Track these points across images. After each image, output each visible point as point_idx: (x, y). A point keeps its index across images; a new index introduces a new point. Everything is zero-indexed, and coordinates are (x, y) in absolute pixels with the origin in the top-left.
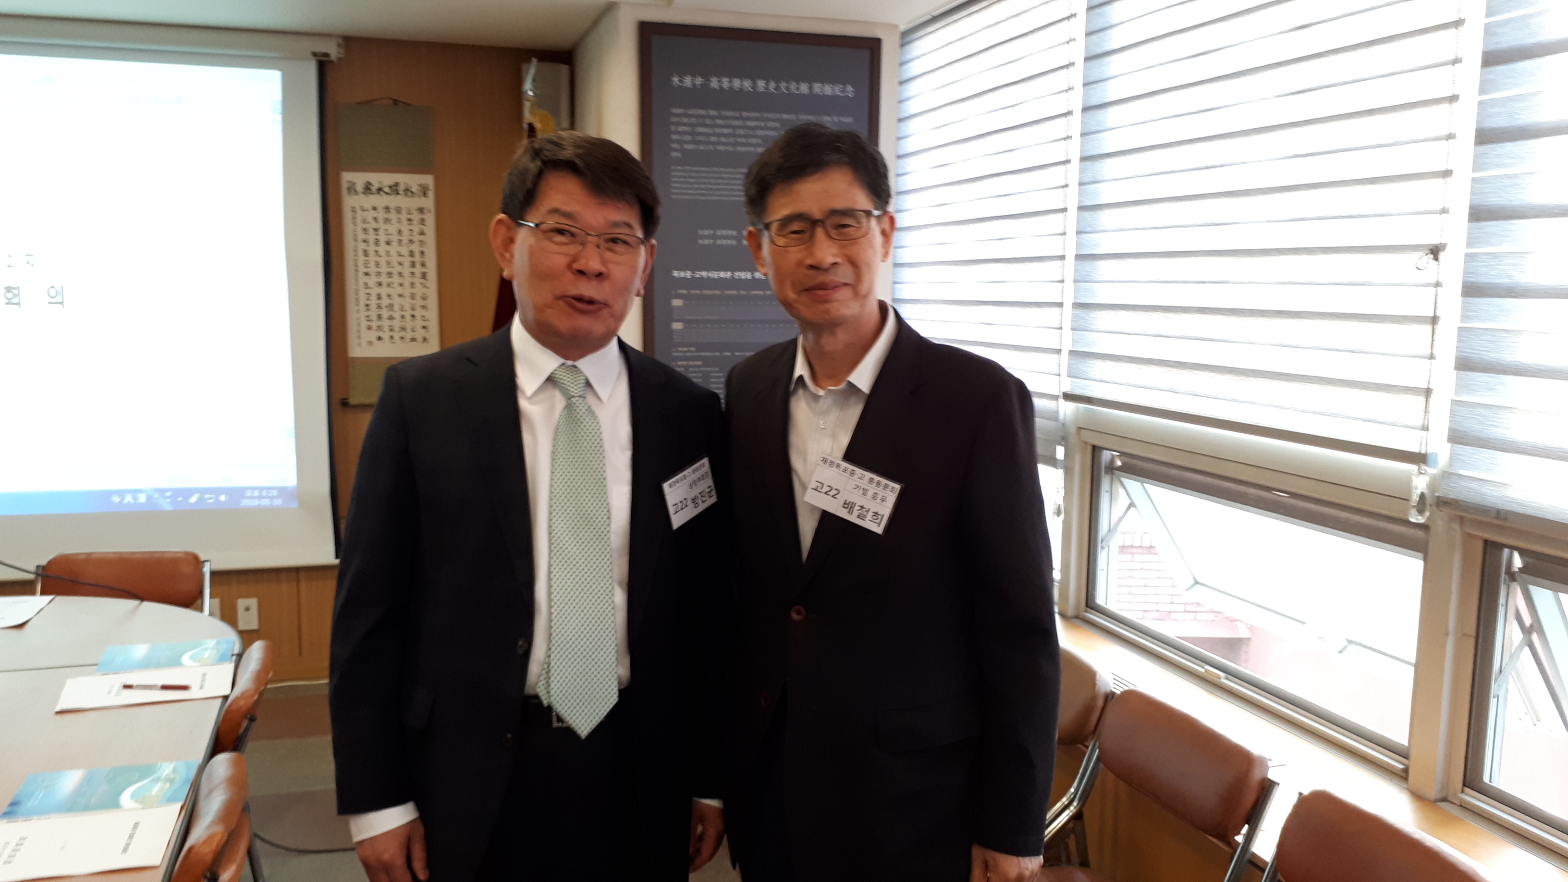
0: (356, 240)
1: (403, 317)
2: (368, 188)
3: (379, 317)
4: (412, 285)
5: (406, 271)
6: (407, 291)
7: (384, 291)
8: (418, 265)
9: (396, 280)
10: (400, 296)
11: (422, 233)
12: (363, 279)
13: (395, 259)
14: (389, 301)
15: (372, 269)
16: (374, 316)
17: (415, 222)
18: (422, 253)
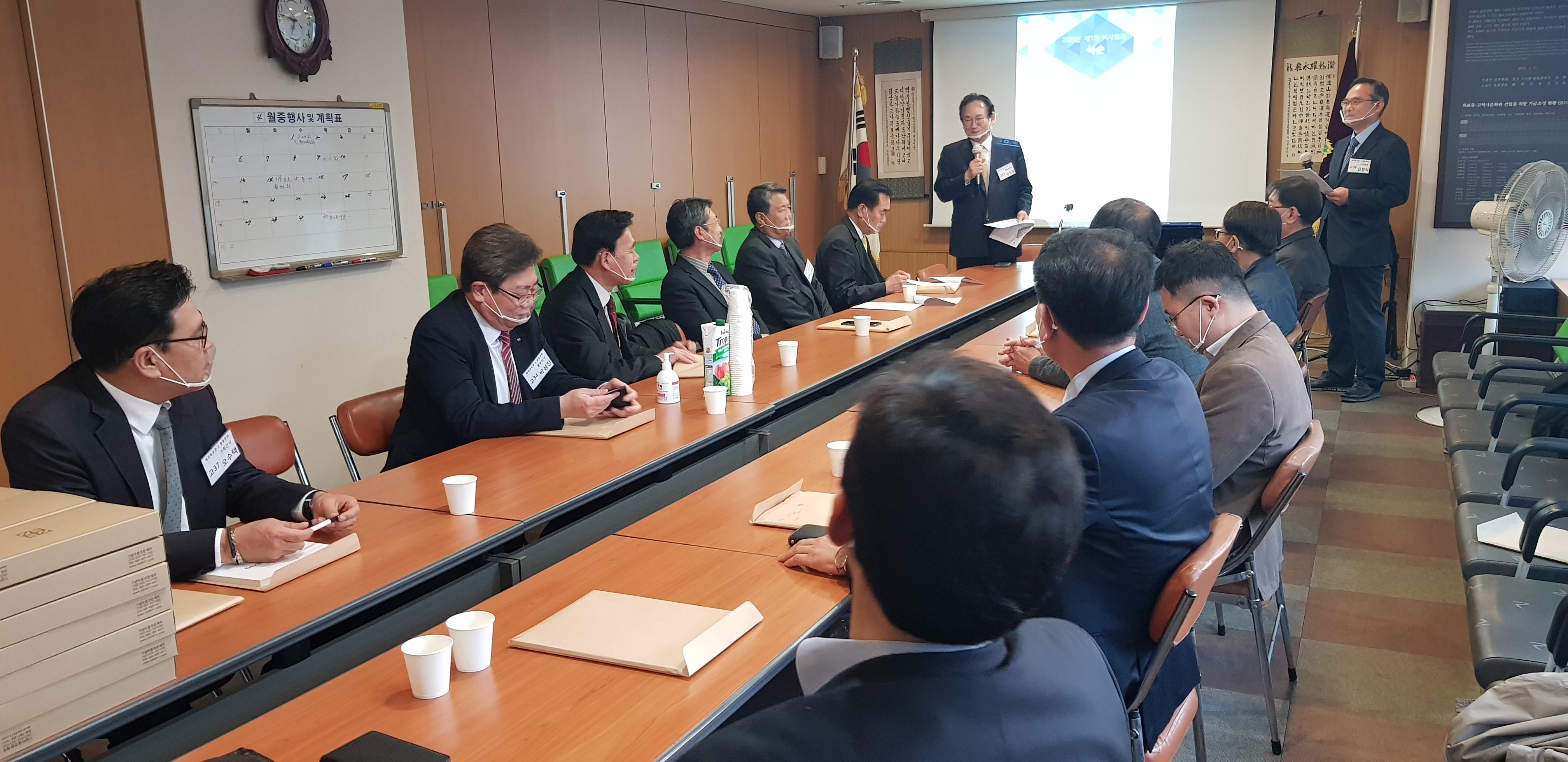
0: (1289, 97)
1: (1314, 139)
2: (1298, 66)
3: (1300, 139)
4: (1321, 119)
5: (1317, 113)
7: (1303, 125)
8: (1325, 108)
9: (1311, 117)
11: (1328, 89)
12: (1292, 118)
13: (1312, 106)
14: (1307, 131)
15: (1298, 113)
17: (1325, 84)
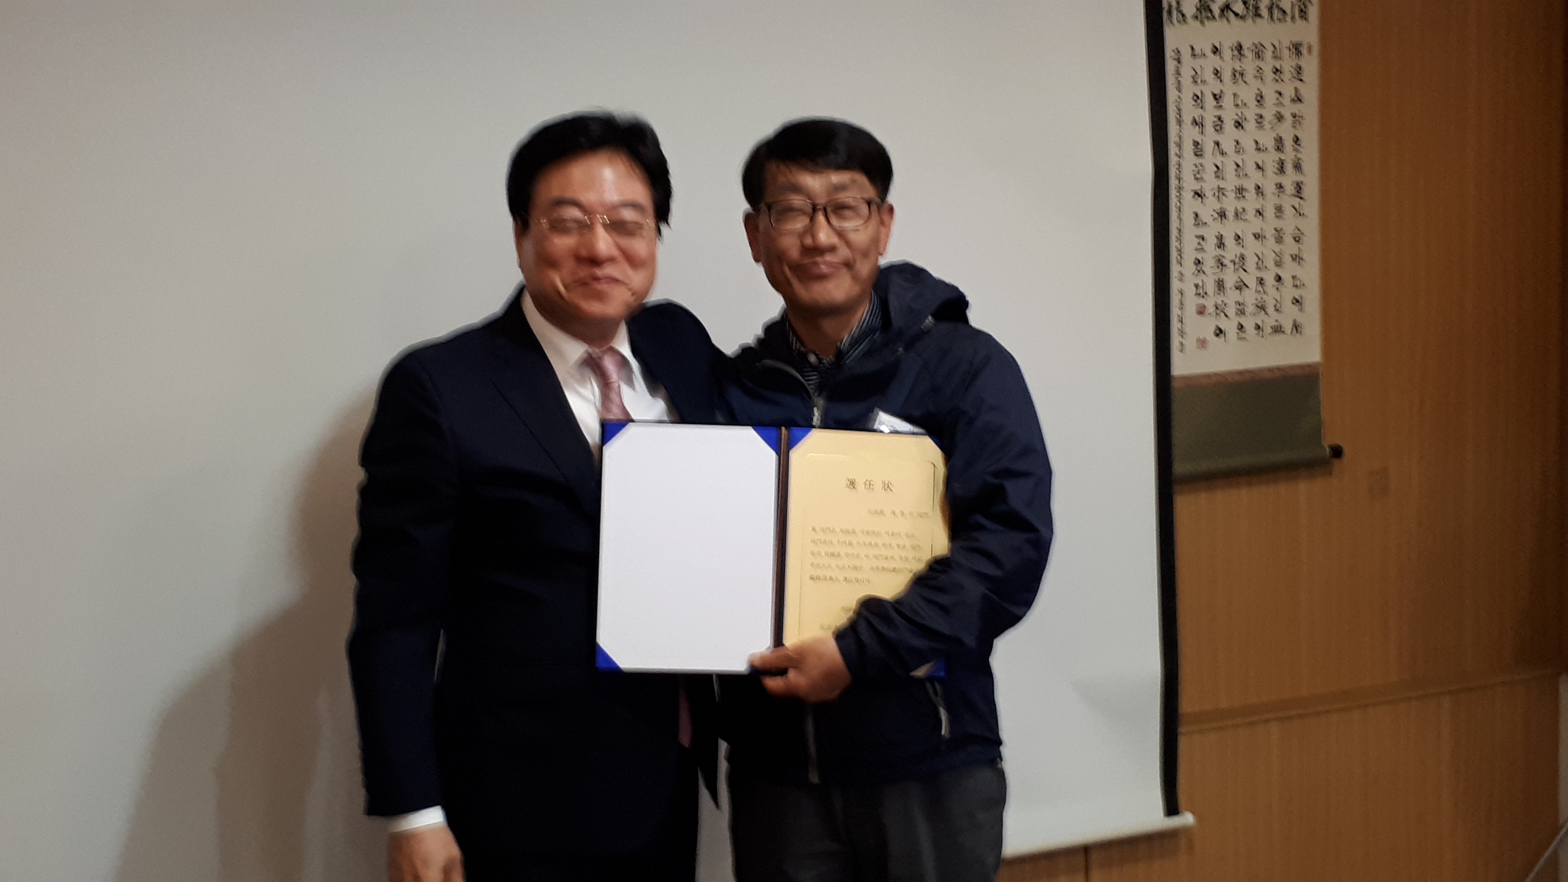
0: (1179, 122)
1: (1261, 281)
2: (1205, 7)
4: (1279, 209)
5: (1270, 181)
6: (1269, 226)
8: (1289, 167)
9: (1251, 202)
10: (1257, 236)
11: (1298, 99)
13: (1251, 158)
14: (1239, 250)
15: (1210, 184)
16: (1210, 287)
17: (1287, 76)
18: (1297, 140)
